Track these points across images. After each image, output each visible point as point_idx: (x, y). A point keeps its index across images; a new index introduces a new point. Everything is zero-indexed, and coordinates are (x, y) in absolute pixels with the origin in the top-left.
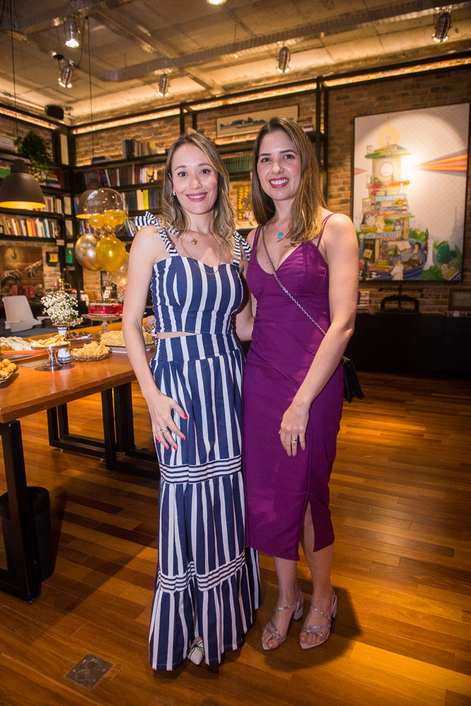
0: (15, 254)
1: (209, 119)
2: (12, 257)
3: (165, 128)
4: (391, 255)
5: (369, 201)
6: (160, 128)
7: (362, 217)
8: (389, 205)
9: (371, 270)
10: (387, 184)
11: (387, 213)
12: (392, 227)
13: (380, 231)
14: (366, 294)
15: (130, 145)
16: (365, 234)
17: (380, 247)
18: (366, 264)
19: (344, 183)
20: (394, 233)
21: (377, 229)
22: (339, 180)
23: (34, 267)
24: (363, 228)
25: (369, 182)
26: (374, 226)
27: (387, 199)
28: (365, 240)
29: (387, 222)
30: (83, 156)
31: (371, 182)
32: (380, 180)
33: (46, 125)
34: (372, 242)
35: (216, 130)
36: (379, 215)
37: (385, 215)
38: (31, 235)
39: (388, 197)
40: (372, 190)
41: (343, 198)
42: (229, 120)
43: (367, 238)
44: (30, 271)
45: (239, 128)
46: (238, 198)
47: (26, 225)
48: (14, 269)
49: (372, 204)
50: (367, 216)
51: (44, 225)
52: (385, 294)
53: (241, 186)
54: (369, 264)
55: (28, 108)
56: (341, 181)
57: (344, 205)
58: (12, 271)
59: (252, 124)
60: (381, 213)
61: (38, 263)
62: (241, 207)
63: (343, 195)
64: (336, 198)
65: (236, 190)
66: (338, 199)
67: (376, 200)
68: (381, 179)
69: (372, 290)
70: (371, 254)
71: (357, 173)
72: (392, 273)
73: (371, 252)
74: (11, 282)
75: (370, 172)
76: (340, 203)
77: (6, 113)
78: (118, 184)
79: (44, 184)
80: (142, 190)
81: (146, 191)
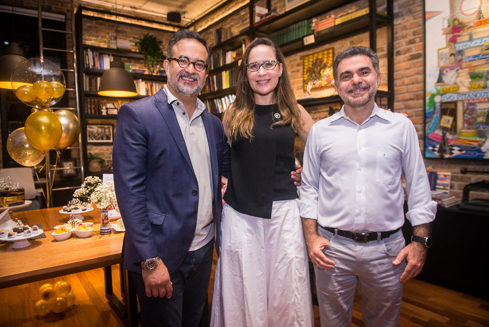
4: (481, 123)
5: (447, 50)
7: (437, 73)
8: (477, 52)
9: (452, 143)
10: (472, 24)
11: (474, 64)
12: (482, 83)
13: (463, 89)
14: (446, 176)
15: (219, 33)
16: (442, 95)
17: (464, 112)
18: (444, 135)
19: (414, 34)
20: (486, 91)
21: (459, 88)
22: (407, 31)
24: (439, 88)
25: (446, 25)
26: (455, 83)
27: (473, 44)
28: (442, 103)
29: (474, 76)
31: (449, 26)
32: (460, 21)
34: (452, 106)
36: (462, 68)
37: (470, 67)
39: (474, 42)
40: (450, 36)
41: (414, 52)
43: (446, 100)
46: (304, 68)
49: (452, 55)
50: (445, 72)
52: (474, 178)
53: (307, 55)
54: (449, 136)
56: (410, 32)
57: (415, 61)
60: (464, 65)
63: (414, 49)
64: (405, 53)
65: (302, 61)
66: (408, 55)
67: (457, 49)
68: (463, 19)
69: (454, 170)
70: (451, 122)
71: (430, 18)
72: (483, 149)
73: (451, 119)
75: (447, 13)
76: (409, 60)
77: (133, 22)
78: (212, 68)
79: (159, 74)
80: (226, 70)
81: (228, 72)
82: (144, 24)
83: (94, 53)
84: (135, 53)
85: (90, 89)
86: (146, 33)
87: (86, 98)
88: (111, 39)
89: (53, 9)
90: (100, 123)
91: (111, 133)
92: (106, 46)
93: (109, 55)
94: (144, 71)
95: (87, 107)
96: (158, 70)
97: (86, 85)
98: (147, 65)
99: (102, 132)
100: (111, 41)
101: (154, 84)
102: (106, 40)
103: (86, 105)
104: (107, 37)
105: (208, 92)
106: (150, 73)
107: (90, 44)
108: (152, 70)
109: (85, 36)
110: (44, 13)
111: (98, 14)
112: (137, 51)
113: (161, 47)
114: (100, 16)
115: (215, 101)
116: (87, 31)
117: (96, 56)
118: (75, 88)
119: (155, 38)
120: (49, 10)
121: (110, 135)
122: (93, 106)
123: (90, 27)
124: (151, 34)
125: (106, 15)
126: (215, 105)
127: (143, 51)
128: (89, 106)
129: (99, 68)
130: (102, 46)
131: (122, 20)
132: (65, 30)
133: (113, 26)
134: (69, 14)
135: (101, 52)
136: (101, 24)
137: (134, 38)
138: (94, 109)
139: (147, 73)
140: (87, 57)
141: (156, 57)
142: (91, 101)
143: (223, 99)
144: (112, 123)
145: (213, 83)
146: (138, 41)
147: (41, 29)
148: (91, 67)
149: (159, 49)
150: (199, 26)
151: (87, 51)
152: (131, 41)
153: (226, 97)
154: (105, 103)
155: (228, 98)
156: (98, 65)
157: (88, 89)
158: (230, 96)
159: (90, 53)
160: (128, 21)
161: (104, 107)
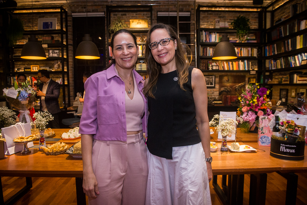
0: (228, 79)
2: (227, 81)
15: (295, 7)
23: (239, 86)
33: (255, 10)
38: (235, 69)
44: (237, 87)
47: (232, 64)
48: (227, 87)
51: (244, 63)
55: (244, 4)
58: (226, 88)
61: (242, 83)
74: (225, 93)
77: (230, 10)
78: (288, 34)
79: (246, 42)
80: (300, 35)
81: (302, 36)
82: (237, 9)
83: (206, 32)
84: (231, 29)
85: (203, 55)
86: (238, 15)
87: (201, 60)
88: (216, 22)
89: (184, 10)
90: (207, 75)
91: (214, 81)
92: (213, 28)
93: (215, 33)
94: (236, 41)
95: (201, 65)
96: (245, 39)
97: (201, 52)
98: (238, 36)
99: (208, 80)
100: (216, 24)
101: (243, 49)
102: (213, 23)
103: (200, 65)
104: (214, 22)
105: (283, 52)
106: (240, 42)
107: (203, 27)
108: (242, 40)
109: (201, 23)
110: (180, 13)
111: (208, 8)
112: (233, 28)
113: (248, 23)
114: (210, 9)
115: (289, 58)
116: (202, 20)
117: (207, 34)
118: (195, 55)
119: (245, 17)
120: (182, 11)
121: (213, 82)
122: (204, 65)
123: (204, 17)
124: (242, 15)
125: (213, 8)
126: (289, 61)
127: (236, 27)
128: (202, 65)
129: (209, 42)
130: (210, 28)
131: (223, 9)
132: (190, 21)
133: (217, 14)
134: (192, 11)
135: (210, 31)
136: (211, 14)
137: (230, 20)
138: (205, 66)
139: (238, 42)
140: (202, 35)
141: (245, 31)
142: (203, 62)
143: (296, 57)
144: (214, 74)
145: (288, 45)
146: (233, 21)
147: (178, 22)
148: (204, 41)
149: (248, 25)
150: (277, 4)
151: (202, 32)
152: (228, 22)
153: (299, 55)
154: (211, 62)
155: (301, 55)
156: (208, 40)
157: (202, 55)
158: (303, 54)
159: (204, 33)
160: (227, 9)
161: (211, 65)
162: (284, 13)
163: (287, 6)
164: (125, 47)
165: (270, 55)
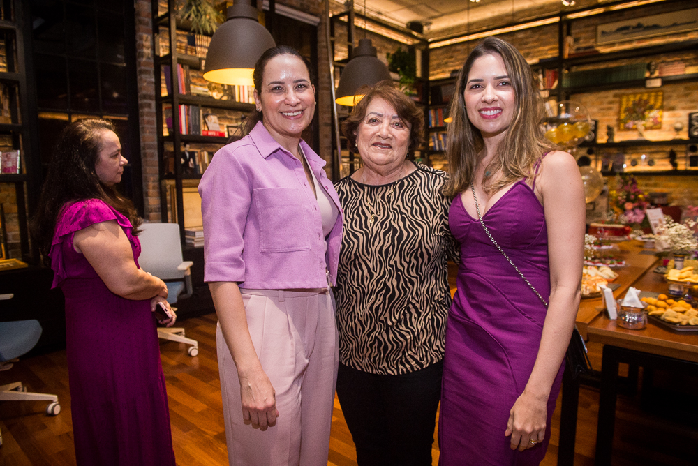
1: (588, 26)
3: (531, 37)
6: (527, 38)
30: (435, 69)
35: (595, 37)
42: (613, 27)
45: (625, 34)
46: (620, 107)
53: (623, 94)
59: (641, 29)
62: (623, 116)
65: (617, 99)
162: (452, 57)
163: (459, 47)
164: (290, 87)
165: (438, 125)
